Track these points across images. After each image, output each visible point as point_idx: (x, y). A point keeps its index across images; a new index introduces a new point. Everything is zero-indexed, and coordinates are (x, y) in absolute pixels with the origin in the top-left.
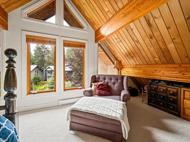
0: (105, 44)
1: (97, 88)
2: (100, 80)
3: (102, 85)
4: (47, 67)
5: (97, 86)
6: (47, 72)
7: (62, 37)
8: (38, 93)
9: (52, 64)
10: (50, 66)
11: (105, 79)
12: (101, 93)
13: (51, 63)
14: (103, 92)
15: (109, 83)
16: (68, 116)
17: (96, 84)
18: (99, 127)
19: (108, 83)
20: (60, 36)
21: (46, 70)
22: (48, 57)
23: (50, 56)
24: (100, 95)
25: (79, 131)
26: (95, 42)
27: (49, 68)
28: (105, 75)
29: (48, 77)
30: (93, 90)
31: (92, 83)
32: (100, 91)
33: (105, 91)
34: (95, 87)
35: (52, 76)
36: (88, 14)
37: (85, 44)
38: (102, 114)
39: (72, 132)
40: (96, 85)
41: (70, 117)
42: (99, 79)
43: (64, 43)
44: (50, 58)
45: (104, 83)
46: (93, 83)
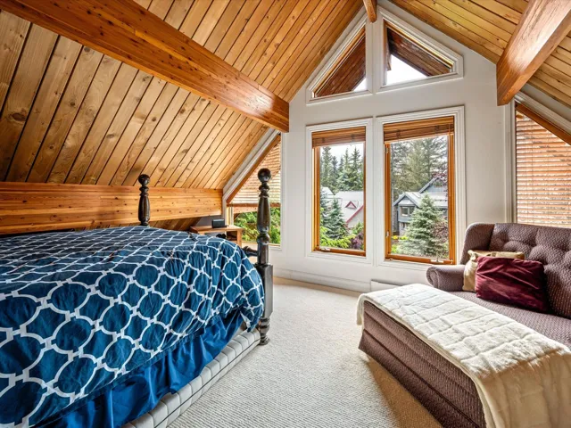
0: (555, 98)
1: (480, 270)
2: (510, 244)
3: (507, 262)
4: (401, 196)
5: (483, 263)
6: (399, 209)
7: (379, 119)
8: (332, 251)
9: (413, 188)
10: (409, 194)
11: (531, 243)
12: (491, 292)
13: (412, 184)
14: (500, 288)
15: (548, 260)
16: (358, 314)
17: (484, 255)
18: (418, 371)
19: (544, 262)
20: (374, 116)
21: (397, 205)
22: (404, 166)
23: (408, 163)
24: (487, 295)
25: (378, 361)
26: (500, 104)
27: (405, 198)
28: (538, 228)
29: (404, 223)
30: (466, 273)
31: (470, 252)
32: (489, 281)
33: (512, 289)
34: (476, 264)
35: (412, 222)
36: (455, 23)
37: (453, 118)
38: (422, 335)
39: (364, 355)
40: (481, 260)
41: (363, 319)
42: (506, 240)
43: (384, 133)
44: (410, 170)
45: (522, 257)
46: (474, 249)
